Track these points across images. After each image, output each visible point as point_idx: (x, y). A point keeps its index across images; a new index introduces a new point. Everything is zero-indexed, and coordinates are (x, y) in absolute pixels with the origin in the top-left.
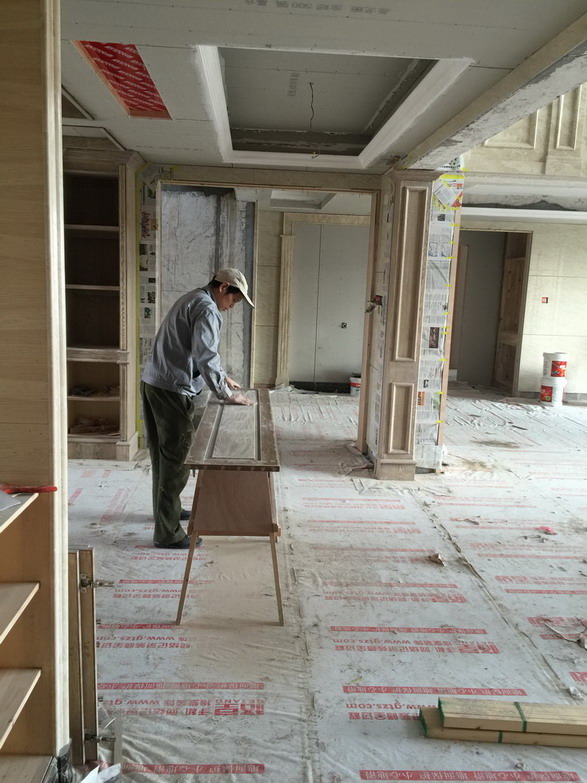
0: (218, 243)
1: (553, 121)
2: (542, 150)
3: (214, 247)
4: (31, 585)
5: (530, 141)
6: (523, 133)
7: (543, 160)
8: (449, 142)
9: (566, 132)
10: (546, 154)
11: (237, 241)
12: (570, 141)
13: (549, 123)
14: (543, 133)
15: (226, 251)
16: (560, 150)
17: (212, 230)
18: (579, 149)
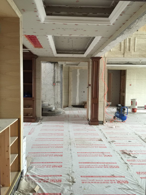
0: (54, 74)
1: (125, 46)
2: (123, 52)
3: (54, 75)
4: (16, 137)
5: (121, 50)
6: (119, 49)
7: (124, 54)
8: (101, 52)
9: (128, 48)
10: (124, 53)
11: (59, 73)
12: (129, 50)
13: (124, 46)
14: (123, 48)
15: (56, 75)
16: (127, 52)
17: (53, 71)
18: (131, 52)
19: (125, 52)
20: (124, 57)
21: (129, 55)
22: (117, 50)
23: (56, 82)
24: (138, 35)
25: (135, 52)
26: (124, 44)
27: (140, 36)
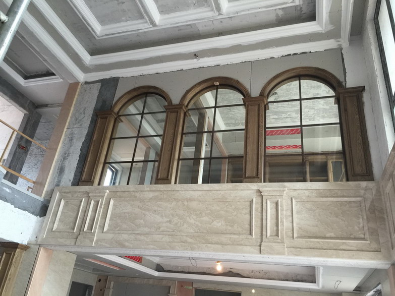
2: (77, 233)
5: (73, 228)
6: (71, 225)
7: (77, 238)
10: (79, 235)
12: (91, 228)
16: (85, 232)
18: (95, 232)
19: (81, 233)
20: (75, 244)
21: (86, 240)
22: (68, 227)
24: (118, 194)
25: (103, 232)
26: (83, 214)
27: (120, 197)
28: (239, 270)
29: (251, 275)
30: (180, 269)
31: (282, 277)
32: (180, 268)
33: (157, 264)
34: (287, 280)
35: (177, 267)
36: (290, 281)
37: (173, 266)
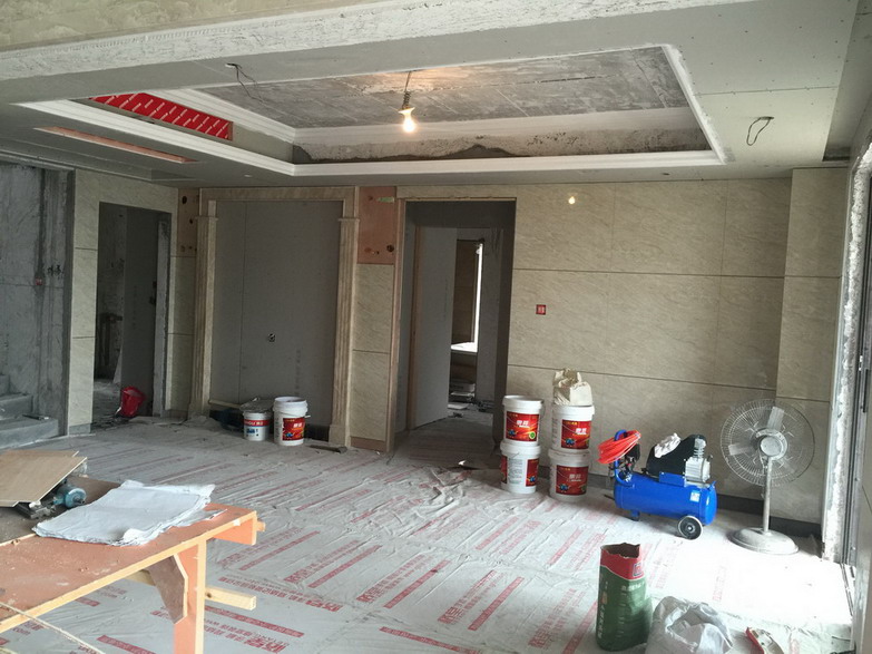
0: (42, 225)
3: (38, 229)
11: (58, 221)
15: (49, 234)
17: (37, 210)
23: (46, 271)
28: (499, 140)
29: (535, 147)
30: (349, 153)
31: (618, 144)
32: (348, 150)
33: (294, 146)
34: (632, 151)
35: (341, 148)
36: (639, 152)
37: (333, 148)
